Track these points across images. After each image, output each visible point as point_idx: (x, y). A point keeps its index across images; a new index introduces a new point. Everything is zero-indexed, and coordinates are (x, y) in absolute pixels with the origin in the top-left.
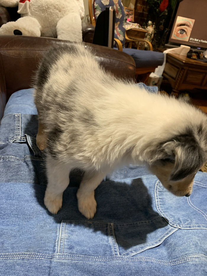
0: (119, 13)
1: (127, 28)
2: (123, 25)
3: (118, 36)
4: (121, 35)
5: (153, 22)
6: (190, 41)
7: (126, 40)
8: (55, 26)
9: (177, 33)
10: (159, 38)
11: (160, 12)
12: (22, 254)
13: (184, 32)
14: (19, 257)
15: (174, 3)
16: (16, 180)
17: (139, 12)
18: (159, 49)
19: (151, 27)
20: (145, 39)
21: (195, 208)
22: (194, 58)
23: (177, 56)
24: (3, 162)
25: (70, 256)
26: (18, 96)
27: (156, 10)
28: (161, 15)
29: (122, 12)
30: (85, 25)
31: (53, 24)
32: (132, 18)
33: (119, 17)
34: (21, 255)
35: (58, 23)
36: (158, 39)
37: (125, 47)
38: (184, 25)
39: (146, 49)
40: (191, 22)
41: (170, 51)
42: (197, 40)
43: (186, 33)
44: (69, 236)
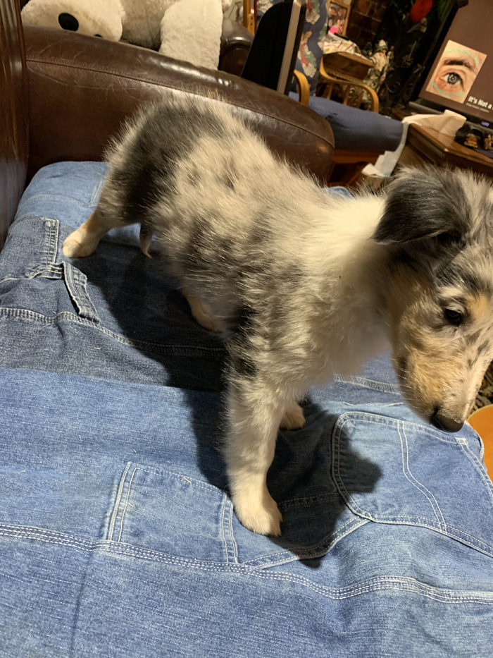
0: (314, 11)
1: (328, 50)
2: (320, 41)
3: (304, 65)
4: (310, 64)
5: (389, 45)
6: (467, 104)
7: (320, 76)
8: (159, 17)
9: (440, 79)
10: (397, 85)
11: (411, 22)
12: (32, 531)
13: (457, 80)
14: (24, 535)
15: (444, 7)
16: (32, 364)
17: (361, 13)
18: (394, 111)
19: (383, 55)
20: (364, 81)
21: (414, 482)
22: (471, 145)
23: (432, 134)
24: (5, 323)
25: (135, 550)
26: (55, 175)
27: (402, 17)
28: (410, 31)
29: (320, 8)
30: (230, 28)
31: (155, 12)
32: (342, 25)
33: (313, 21)
34: (29, 531)
35: (167, 11)
36: (394, 86)
37: (315, 95)
38: (459, 63)
39: (363, 106)
40: (477, 58)
41: (419, 121)
42: (485, 104)
43: (462, 83)
44: (137, 507)
